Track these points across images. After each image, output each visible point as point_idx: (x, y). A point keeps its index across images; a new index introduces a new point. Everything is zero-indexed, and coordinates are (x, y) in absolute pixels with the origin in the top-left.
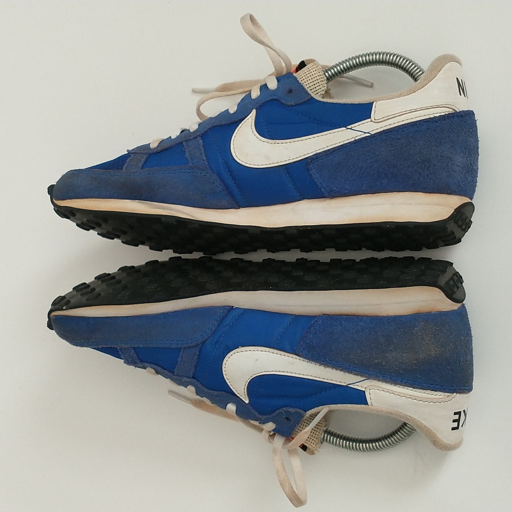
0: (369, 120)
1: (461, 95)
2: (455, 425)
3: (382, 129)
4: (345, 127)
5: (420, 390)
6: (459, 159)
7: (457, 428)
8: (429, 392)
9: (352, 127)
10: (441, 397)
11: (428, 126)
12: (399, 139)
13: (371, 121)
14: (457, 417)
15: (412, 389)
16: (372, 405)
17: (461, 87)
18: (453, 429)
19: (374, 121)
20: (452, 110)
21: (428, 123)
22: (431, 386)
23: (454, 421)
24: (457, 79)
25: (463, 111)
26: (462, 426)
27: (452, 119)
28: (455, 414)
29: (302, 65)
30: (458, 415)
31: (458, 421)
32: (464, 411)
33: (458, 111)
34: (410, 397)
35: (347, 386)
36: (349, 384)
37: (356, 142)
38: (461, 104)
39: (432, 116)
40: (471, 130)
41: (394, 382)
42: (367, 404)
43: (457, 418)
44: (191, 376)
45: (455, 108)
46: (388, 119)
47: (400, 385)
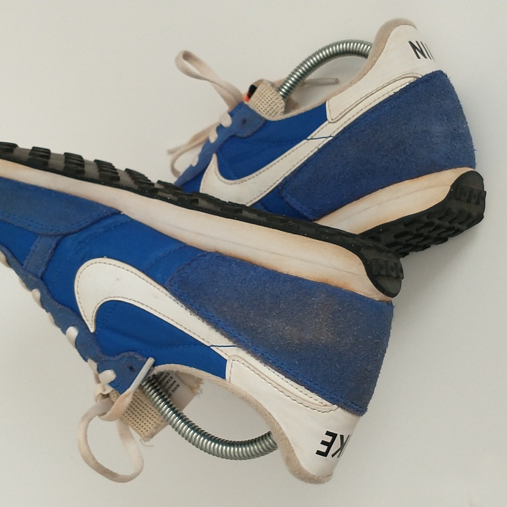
0: (327, 122)
1: (419, 58)
2: (324, 449)
3: (342, 128)
4: (306, 139)
5: (292, 383)
6: (438, 129)
7: (325, 454)
8: (302, 388)
9: (312, 137)
10: (316, 402)
11: (391, 106)
12: (363, 131)
13: (330, 123)
14: (329, 439)
15: (283, 377)
16: (229, 382)
17: (418, 50)
18: (319, 453)
19: (332, 121)
20: (413, 79)
21: (390, 102)
22: (309, 382)
23: (323, 443)
24: (411, 43)
25: (427, 75)
26: (333, 456)
27: (416, 87)
28: (328, 433)
29: (253, 89)
30: (331, 438)
31: (329, 445)
32: (342, 437)
33: (421, 77)
34: (278, 386)
35: (209, 347)
36: (212, 346)
37: (321, 151)
38: (424, 68)
39: (391, 93)
40: (443, 92)
41: (266, 360)
42: (224, 377)
43: (329, 441)
44: (40, 274)
45: (415, 75)
46: (345, 115)
47: (270, 366)
